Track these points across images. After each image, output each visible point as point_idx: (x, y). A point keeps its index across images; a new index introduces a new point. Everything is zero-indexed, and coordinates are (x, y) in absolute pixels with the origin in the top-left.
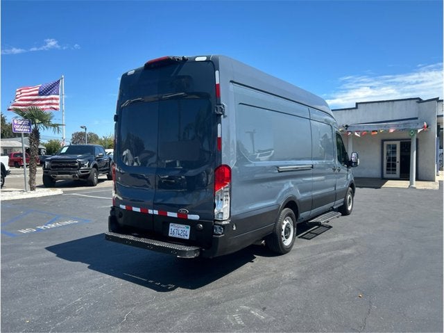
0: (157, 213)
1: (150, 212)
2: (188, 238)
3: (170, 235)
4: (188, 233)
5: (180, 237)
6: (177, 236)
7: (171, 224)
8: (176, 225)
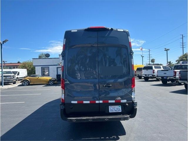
0: (102, 102)
1: (97, 102)
2: (121, 111)
3: (110, 112)
4: (121, 109)
5: (116, 112)
6: (115, 112)
7: (109, 106)
8: (113, 106)
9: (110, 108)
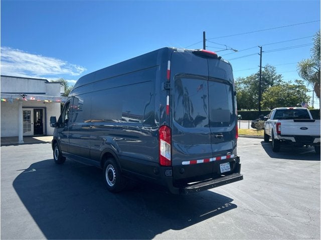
0: (216, 160)
1: (211, 160)
2: (230, 170)
3: (221, 172)
4: (229, 167)
6: (225, 171)
8: (223, 164)
9: (221, 167)
